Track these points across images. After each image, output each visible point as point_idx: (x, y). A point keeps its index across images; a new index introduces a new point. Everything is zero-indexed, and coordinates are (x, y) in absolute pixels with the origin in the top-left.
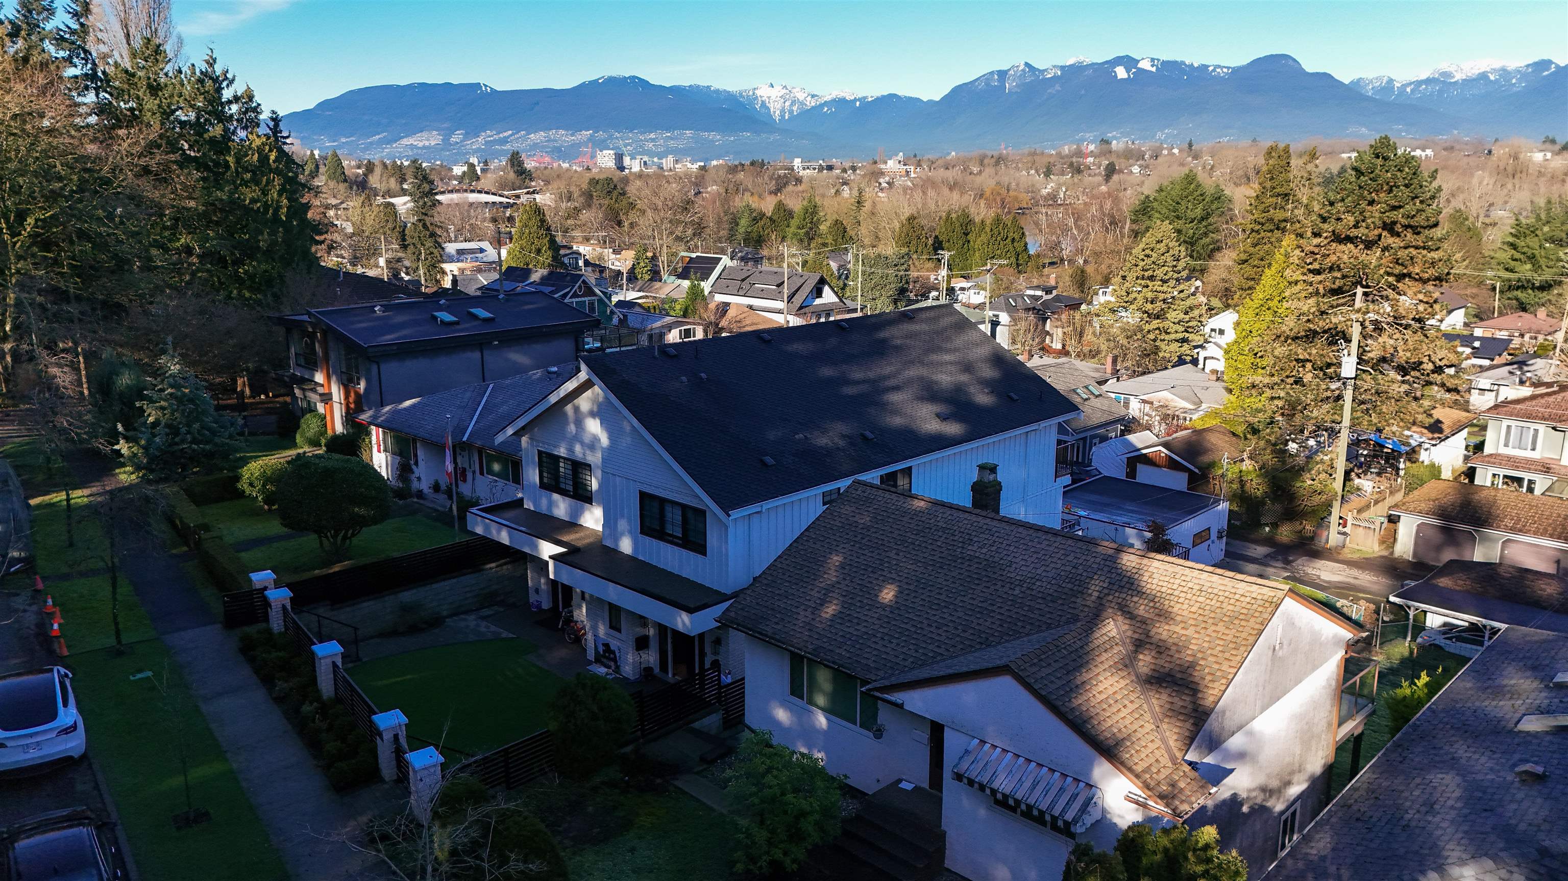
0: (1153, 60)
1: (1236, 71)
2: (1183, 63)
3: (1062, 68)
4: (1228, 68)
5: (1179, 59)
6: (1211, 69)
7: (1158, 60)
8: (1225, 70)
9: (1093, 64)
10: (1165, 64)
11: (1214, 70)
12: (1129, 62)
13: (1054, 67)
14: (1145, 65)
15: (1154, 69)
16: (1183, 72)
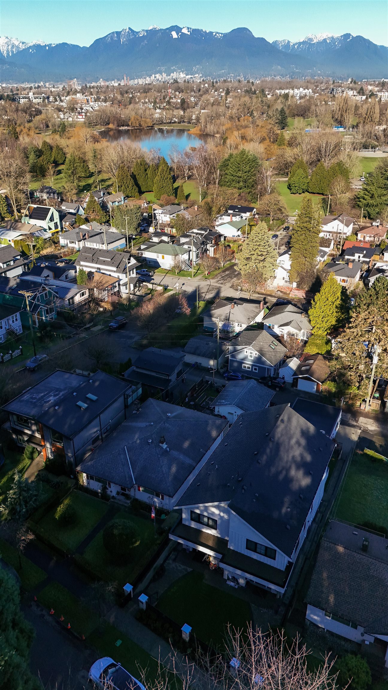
0: (188, 28)
1: (225, 35)
2: (202, 30)
3: (147, 31)
4: (222, 34)
5: (200, 29)
6: (214, 34)
7: (191, 28)
8: (220, 35)
9: (161, 30)
10: (194, 30)
11: (216, 35)
12: (177, 29)
13: (143, 30)
14: (185, 31)
15: (189, 33)
16: (202, 36)
